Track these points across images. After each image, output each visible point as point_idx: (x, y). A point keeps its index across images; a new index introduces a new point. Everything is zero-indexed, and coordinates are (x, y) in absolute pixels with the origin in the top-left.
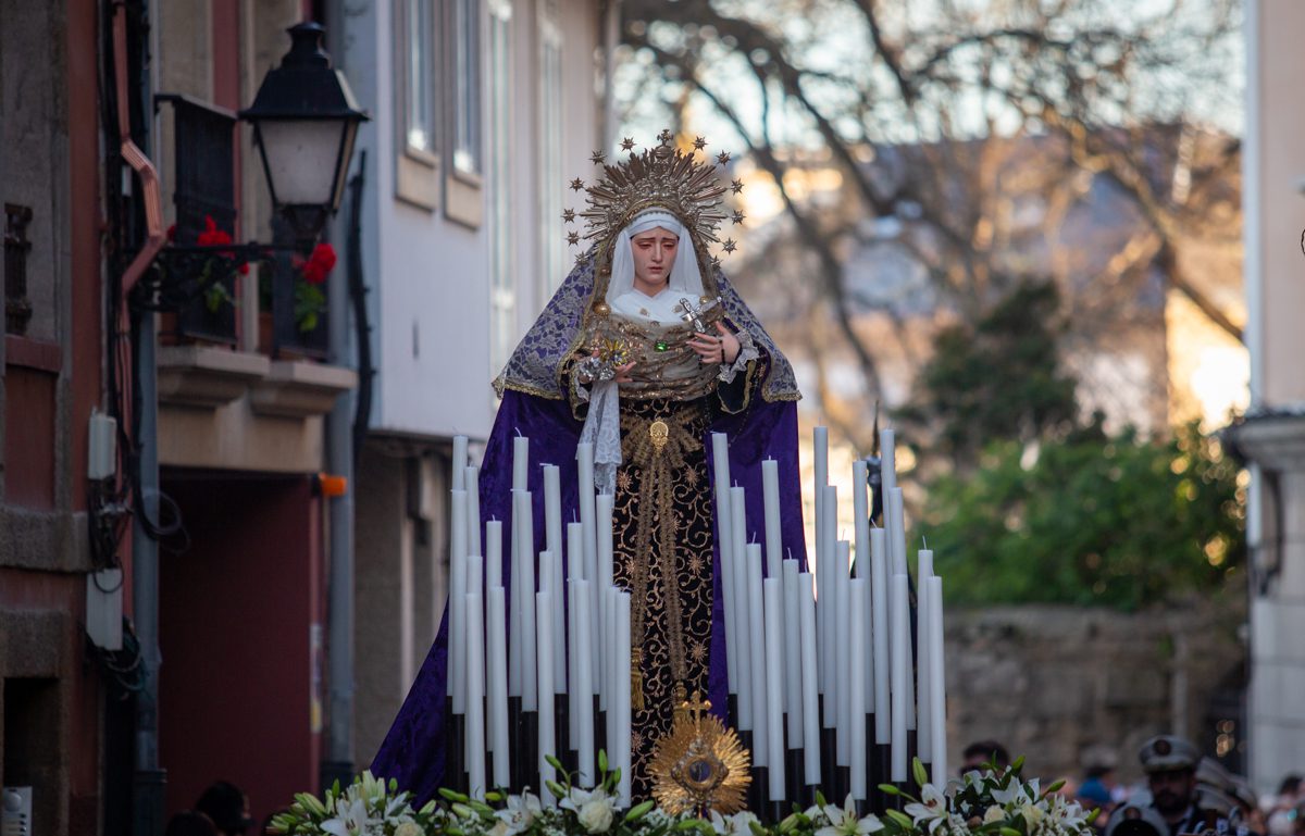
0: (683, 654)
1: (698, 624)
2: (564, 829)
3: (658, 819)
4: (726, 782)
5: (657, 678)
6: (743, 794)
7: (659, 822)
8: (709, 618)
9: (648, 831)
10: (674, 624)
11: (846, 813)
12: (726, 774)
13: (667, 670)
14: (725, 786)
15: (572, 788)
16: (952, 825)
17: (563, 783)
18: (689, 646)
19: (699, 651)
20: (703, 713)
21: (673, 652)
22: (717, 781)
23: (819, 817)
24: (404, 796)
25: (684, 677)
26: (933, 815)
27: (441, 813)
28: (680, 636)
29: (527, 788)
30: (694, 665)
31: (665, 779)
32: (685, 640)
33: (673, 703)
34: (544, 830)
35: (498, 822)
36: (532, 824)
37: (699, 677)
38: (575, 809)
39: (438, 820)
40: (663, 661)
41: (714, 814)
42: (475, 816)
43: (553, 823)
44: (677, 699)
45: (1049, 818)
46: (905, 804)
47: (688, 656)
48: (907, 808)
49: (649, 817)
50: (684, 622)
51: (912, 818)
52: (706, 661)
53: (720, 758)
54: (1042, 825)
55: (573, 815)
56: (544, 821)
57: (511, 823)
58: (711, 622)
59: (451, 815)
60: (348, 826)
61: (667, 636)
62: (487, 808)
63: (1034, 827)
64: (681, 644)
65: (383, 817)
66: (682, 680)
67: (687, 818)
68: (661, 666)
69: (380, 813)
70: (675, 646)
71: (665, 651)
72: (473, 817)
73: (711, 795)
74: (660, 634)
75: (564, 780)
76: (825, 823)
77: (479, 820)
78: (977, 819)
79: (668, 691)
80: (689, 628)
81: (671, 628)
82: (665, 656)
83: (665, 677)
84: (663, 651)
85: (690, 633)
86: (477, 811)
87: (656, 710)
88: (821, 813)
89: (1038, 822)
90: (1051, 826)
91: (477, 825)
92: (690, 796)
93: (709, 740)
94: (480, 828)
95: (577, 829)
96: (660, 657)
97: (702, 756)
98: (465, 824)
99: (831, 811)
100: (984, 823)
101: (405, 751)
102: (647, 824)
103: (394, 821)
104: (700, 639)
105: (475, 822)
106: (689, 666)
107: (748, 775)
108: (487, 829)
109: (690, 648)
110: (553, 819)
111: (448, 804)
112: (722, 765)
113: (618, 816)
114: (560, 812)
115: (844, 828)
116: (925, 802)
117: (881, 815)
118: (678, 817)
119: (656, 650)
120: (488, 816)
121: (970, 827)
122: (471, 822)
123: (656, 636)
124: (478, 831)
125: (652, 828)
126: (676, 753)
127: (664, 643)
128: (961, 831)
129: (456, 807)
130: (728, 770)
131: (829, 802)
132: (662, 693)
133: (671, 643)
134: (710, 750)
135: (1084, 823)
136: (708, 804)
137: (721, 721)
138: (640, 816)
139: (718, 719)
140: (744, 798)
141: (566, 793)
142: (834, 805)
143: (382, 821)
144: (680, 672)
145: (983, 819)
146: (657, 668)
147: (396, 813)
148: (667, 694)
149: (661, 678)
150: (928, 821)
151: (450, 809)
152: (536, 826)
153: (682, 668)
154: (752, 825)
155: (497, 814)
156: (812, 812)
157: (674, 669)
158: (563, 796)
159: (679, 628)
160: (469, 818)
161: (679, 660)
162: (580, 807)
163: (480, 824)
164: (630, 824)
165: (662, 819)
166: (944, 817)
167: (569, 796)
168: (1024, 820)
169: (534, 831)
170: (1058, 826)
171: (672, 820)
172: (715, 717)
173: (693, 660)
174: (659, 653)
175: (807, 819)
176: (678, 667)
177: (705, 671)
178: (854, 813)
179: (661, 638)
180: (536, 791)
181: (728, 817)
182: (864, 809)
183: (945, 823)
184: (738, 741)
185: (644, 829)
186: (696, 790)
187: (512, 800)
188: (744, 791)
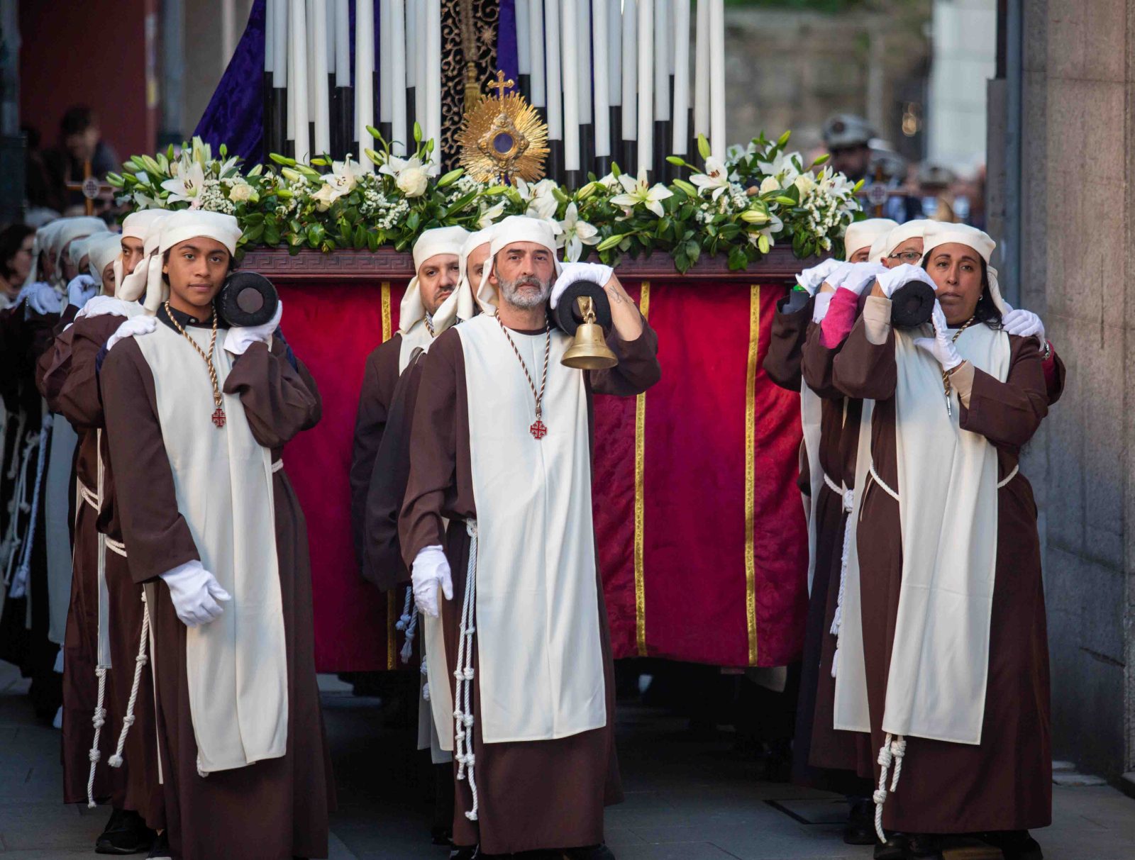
0: (474, 37)
1: (488, 10)
2: (383, 193)
3: (468, 185)
4: (527, 153)
5: (450, 58)
6: (542, 164)
7: (469, 188)
8: (497, 5)
9: (460, 195)
10: (466, 9)
11: (639, 182)
12: (527, 146)
13: (459, 52)
14: (526, 156)
15: (390, 156)
16: (732, 194)
17: (381, 151)
18: (479, 30)
19: (488, 35)
20: (507, 91)
21: (465, 35)
22: (518, 153)
23: (613, 185)
24: (234, 160)
25: (475, 58)
26: (717, 185)
27: (269, 175)
28: (472, 21)
29: (349, 155)
30: (483, 48)
31: (472, 150)
32: (475, 24)
33: (465, 81)
34: (366, 193)
35: (323, 185)
36: (354, 188)
37: (488, 58)
38: (393, 175)
39: (269, 182)
40: (456, 44)
41: (520, 181)
42: (303, 179)
43: (373, 187)
44: (469, 78)
45: (820, 188)
46: (691, 175)
47: (479, 39)
48: (692, 179)
49: (461, 183)
50: (475, 9)
51: (696, 187)
52: (495, 44)
53: (521, 132)
54: (812, 194)
55: (392, 180)
56: (364, 185)
57: (336, 186)
58: (498, 9)
59: (280, 180)
60: (186, 185)
61: (460, 21)
62: (312, 172)
63: (805, 196)
64: (472, 29)
65: (217, 178)
66: (473, 61)
67: (494, 185)
68: (456, 48)
69: (215, 175)
70: (467, 30)
71: (458, 35)
72: (301, 181)
73: (513, 165)
74: (454, 19)
75: (383, 149)
76: (618, 190)
77: (307, 183)
78: (754, 189)
79: (460, 70)
80: (479, 14)
81: (462, 16)
82: (458, 39)
83: (458, 58)
84: (456, 34)
85: (480, 18)
86: (305, 175)
87: (449, 88)
88: (615, 181)
89: (809, 192)
90: (821, 196)
91: (305, 187)
92: (494, 165)
93: (511, 114)
94: (308, 190)
95: (395, 193)
96: (453, 40)
97: (505, 129)
98: (294, 187)
99: (625, 179)
100: (762, 192)
101: (222, 121)
102: (458, 189)
103: (229, 182)
104: (489, 24)
105: (304, 184)
106: (479, 48)
107: (547, 147)
108: (313, 192)
109: (480, 32)
110: (372, 184)
111: (278, 168)
112: (523, 138)
113: (432, 181)
114: (379, 177)
115: (637, 195)
116: (709, 173)
117: (668, 183)
118: (486, 184)
119: (449, 33)
120: (315, 180)
121: (749, 196)
122: (299, 185)
123: (450, 21)
124: (306, 193)
125: (463, 193)
126: (482, 126)
127: (457, 27)
128: (741, 199)
129: (285, 171)
130: (529, 143)
131: (623, 173)
132: (455, 73)
133: (463, 27)
134: (513, 124)
135: (850, 193)
136: (510, 173)
137: (523, 98)
138: (450, 183)
139: (520, 96)
140: (543, 168)
141: (385, 160)
142: (626, 175)
143: (218, 182)
144: (472, 53)
145: (760, 189)
146: (450, 50)
147: (229, 174)
148: (460, 74)
149: (454, 59)
150: (712, 190)
151: (278, 172)
152: (359, 190)
153: (473, 51)
154: (554, 192)
155: (323, 178)
156: (607, 181)
157: (465, 51)
158: (382, 163)
159: (471, 14)
160: (298, 181)
161: (470, 43)
162: (397, 173)
163: (308, 187)
164: (441, 189)
165: (472, 186)
166: (726, 187)
167: (388, 163)
168: (797, 190)
169: (357, 194)
170: (826, 196)
171: (481, 187)
172: (518, 94)
173: (483, 43)
174: (452, 36)
175: (603, 187)
176: (469, 49)
177: (493, 53)
178: (646, 182)
179: (454, 22)
180: (356, 158)
181: (531, 185)
182: (654, 179)
183: (726, 192)
184: (538, 116)
185: (455, 193)
186: (500, 160)
187: (336, 165)
188: (543, 161)
